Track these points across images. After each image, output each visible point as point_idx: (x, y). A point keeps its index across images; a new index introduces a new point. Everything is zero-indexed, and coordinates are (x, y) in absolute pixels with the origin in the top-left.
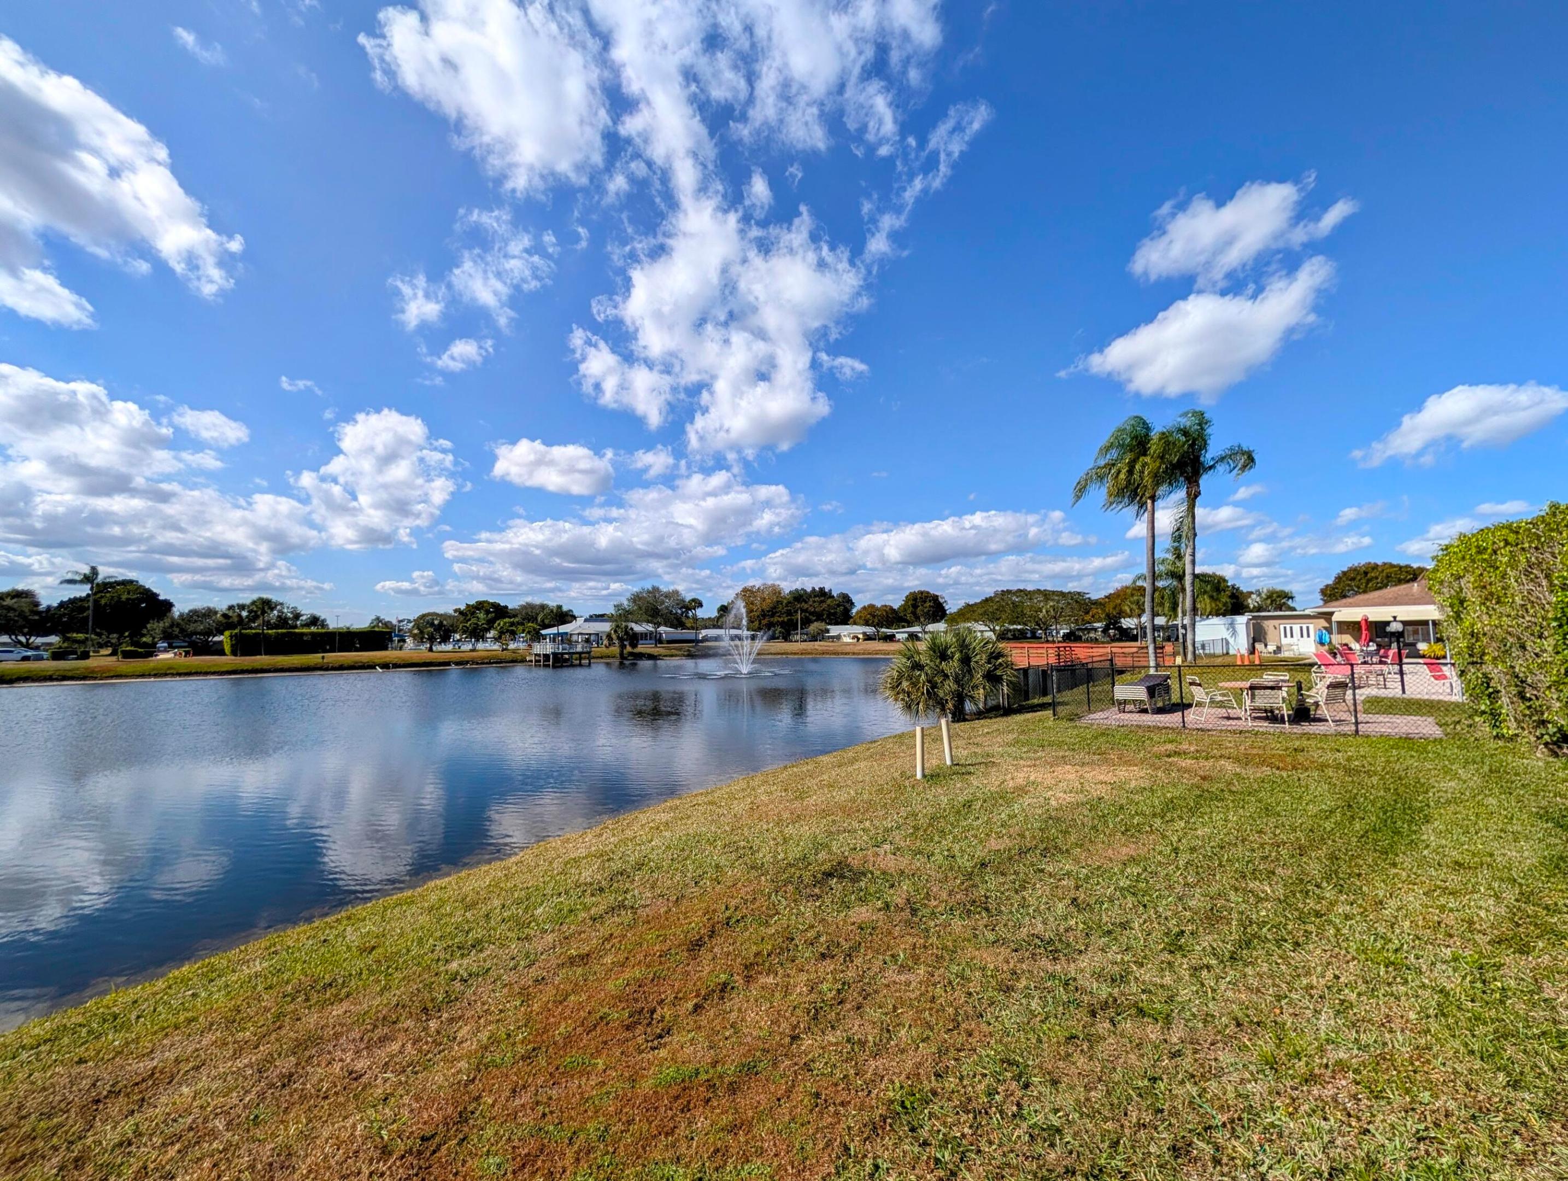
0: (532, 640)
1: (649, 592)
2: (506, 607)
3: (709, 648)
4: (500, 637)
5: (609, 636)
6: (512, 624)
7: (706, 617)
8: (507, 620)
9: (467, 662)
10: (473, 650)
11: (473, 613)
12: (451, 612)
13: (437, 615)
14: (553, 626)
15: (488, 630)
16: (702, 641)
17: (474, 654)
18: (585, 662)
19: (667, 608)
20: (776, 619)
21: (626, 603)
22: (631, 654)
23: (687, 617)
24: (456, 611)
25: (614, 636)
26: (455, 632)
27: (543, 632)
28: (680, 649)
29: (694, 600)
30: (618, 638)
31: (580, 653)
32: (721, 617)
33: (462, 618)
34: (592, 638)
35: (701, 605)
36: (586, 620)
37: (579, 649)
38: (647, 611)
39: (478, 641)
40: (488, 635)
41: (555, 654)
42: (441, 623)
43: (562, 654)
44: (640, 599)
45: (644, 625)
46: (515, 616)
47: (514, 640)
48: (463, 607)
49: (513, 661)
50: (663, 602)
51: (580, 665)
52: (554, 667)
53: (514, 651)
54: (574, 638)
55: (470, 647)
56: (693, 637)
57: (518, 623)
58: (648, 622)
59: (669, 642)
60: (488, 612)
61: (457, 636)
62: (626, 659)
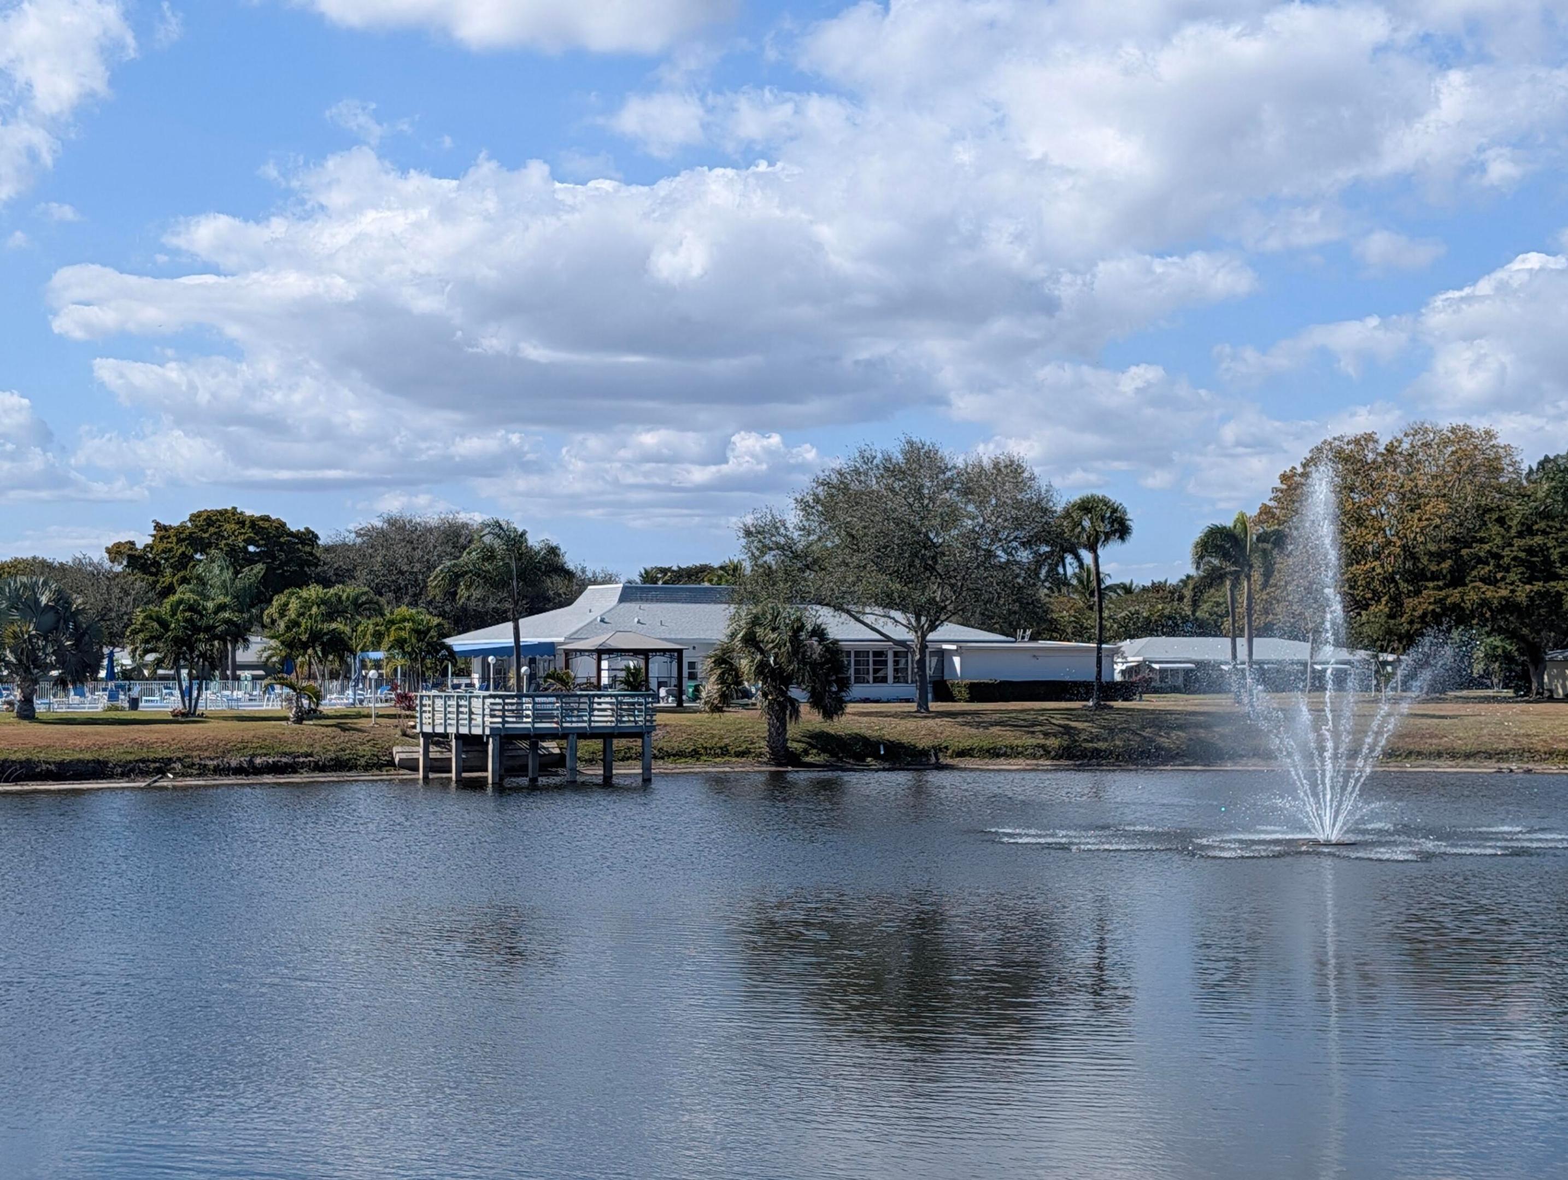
0: (416, 677)
1: (892, 470)
2: (309, 538)
3: (1157, 720)
4: (287, 664)
5: (724, 660)
6: (333, 610)
7: (1142, 579)
8: (313, 591)
9: (162, 767)
10: (188, 715)
11: (184, 562)
12: (99, 556)
13: (45, 566)
14: (498, 618)
15: (239, 634)
16: (1125, 690)
17: (190, 731)
18: (627, 771)
19: (972, 541)
20: (1472, 594)
21: (793, 518)
22: (821, 741)
23: (1060, 583)
24: (115, 552)
25: (744, 664)
26: (116, 639)
27: (460, 642)
28: (1029, 726)
29: (1087, 506)
30: (762, 670)
31: (607, 735)
32: (1213, 579)
33: (139, 583)
34: (657, 668)
35: (1121, 529)
36: (629, 594)
37: (603, 717)
38: (882, 552)
39: (203, 678)
40: (242, 656)
41: (506, 738)
42: (62, 599)
43: (536, 737)
44: (855, 500)
45: (873, 615)
46: (343, 576)
47: (342, 674)
48: (143, 539)
49: (339, 765)
50: (951, 517)
51: (607, 783)
52: (501, 789)
53: (343, 722)
54: (583, 669)
55: (173, 702)
56: (1083, 670)
57: (358, 605)
58: (888, 601)
59: (980, 692)
60: (238, 559)
61: (124, 659)
62: (794, 760)
